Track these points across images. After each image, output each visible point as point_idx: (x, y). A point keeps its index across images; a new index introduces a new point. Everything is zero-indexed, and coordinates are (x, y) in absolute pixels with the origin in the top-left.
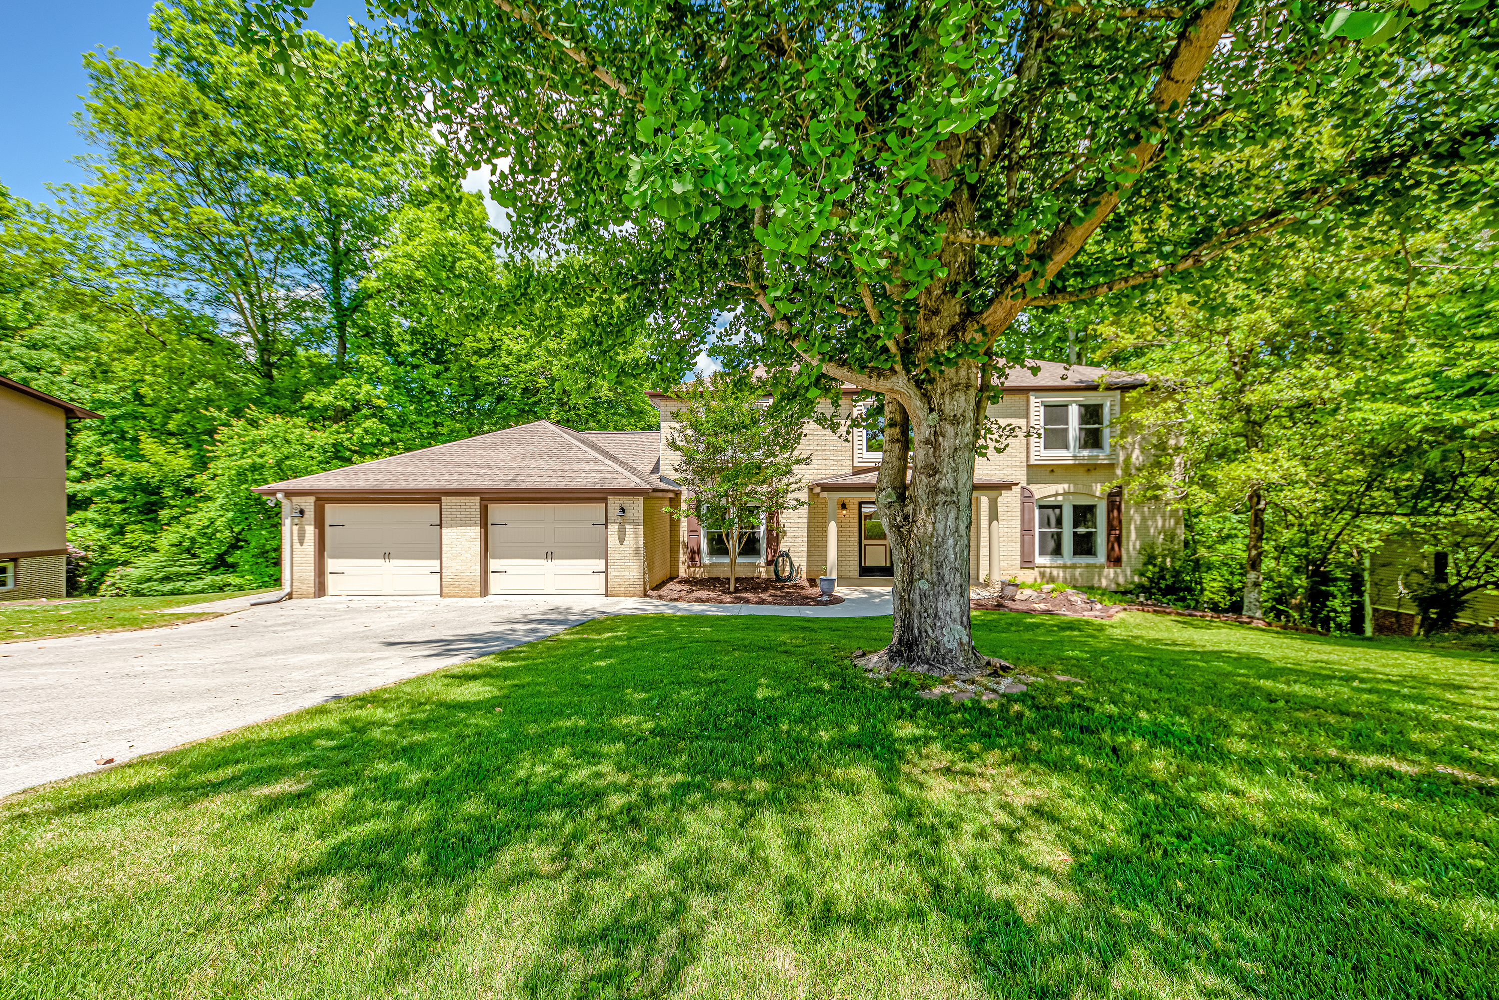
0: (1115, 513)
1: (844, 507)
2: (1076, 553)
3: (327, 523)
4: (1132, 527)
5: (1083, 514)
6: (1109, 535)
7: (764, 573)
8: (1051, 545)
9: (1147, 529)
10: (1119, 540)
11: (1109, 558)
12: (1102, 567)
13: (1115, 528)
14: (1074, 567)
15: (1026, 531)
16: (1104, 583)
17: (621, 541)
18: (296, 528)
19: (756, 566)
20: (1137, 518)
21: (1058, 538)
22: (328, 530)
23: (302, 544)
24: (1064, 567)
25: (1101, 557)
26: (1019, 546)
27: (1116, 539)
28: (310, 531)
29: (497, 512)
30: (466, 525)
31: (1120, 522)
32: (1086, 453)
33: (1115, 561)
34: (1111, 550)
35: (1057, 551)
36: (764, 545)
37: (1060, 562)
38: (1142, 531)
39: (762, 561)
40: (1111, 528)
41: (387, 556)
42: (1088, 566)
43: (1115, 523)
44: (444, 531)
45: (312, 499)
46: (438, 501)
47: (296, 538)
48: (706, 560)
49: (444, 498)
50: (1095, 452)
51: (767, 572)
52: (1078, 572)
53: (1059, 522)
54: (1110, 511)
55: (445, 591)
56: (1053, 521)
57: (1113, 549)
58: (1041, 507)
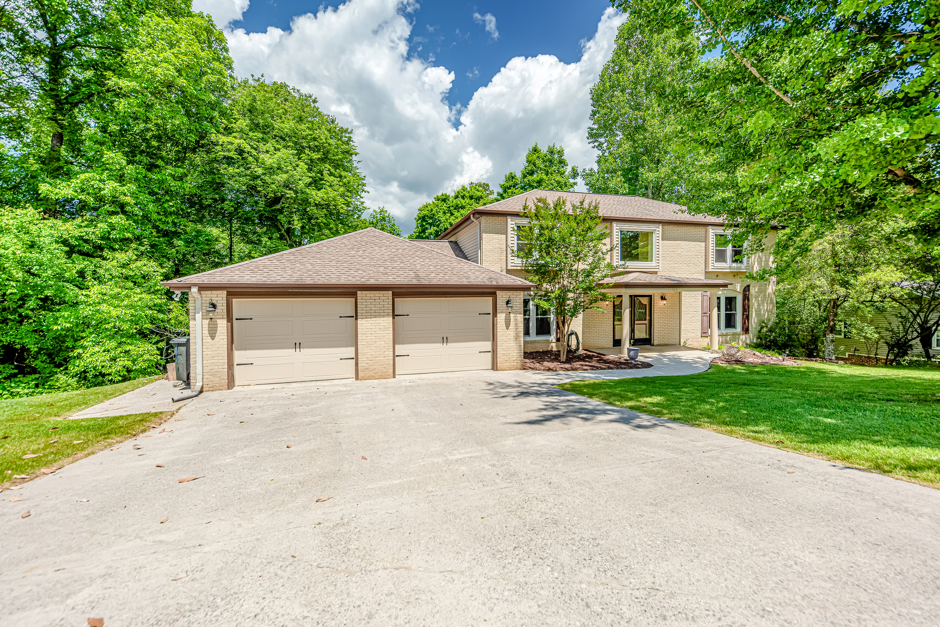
0: (746, 301)
2: (727, 326)
3: (234, 317)
4: (754, 310)
5: (730, 301)
6: (743, 315)
7: (554, 347)
9: (760, 310)
10: (748, 317)
11: (743, 329)
12: (739, 335)
13: (746, 309)
14: (727, 335)
15: (705, 313)
17: (508, 326)
18: (206, 322)
19: (549, 342)
20: (756, 304)
22: (237, 323)
23: (213, 337)
25: (739, 328)
26: (700, 323)
27: (746, 317)
28: (222, 325)
29: (403, 304)
30: (379, 316)
31: (749, 307)
32: (735, 265)
33: (746, 330)
34: (744, 323)
36: (554, 327)
37: (720, 332)
38: (758, 314)
39: (553, 338)
40: (744, 310)
41: (298, 346)
42: (733, 334)
43: (746, 307)
44: (360, 321)
45: (223, 293)
46: (353, 294)
47: (206, 332)
49: (359, 293)
50: (739, 265)
51: (557, 346)
52: (728, 338)
53: (718, 308)
54: (744, 300)
55: (361, 374)
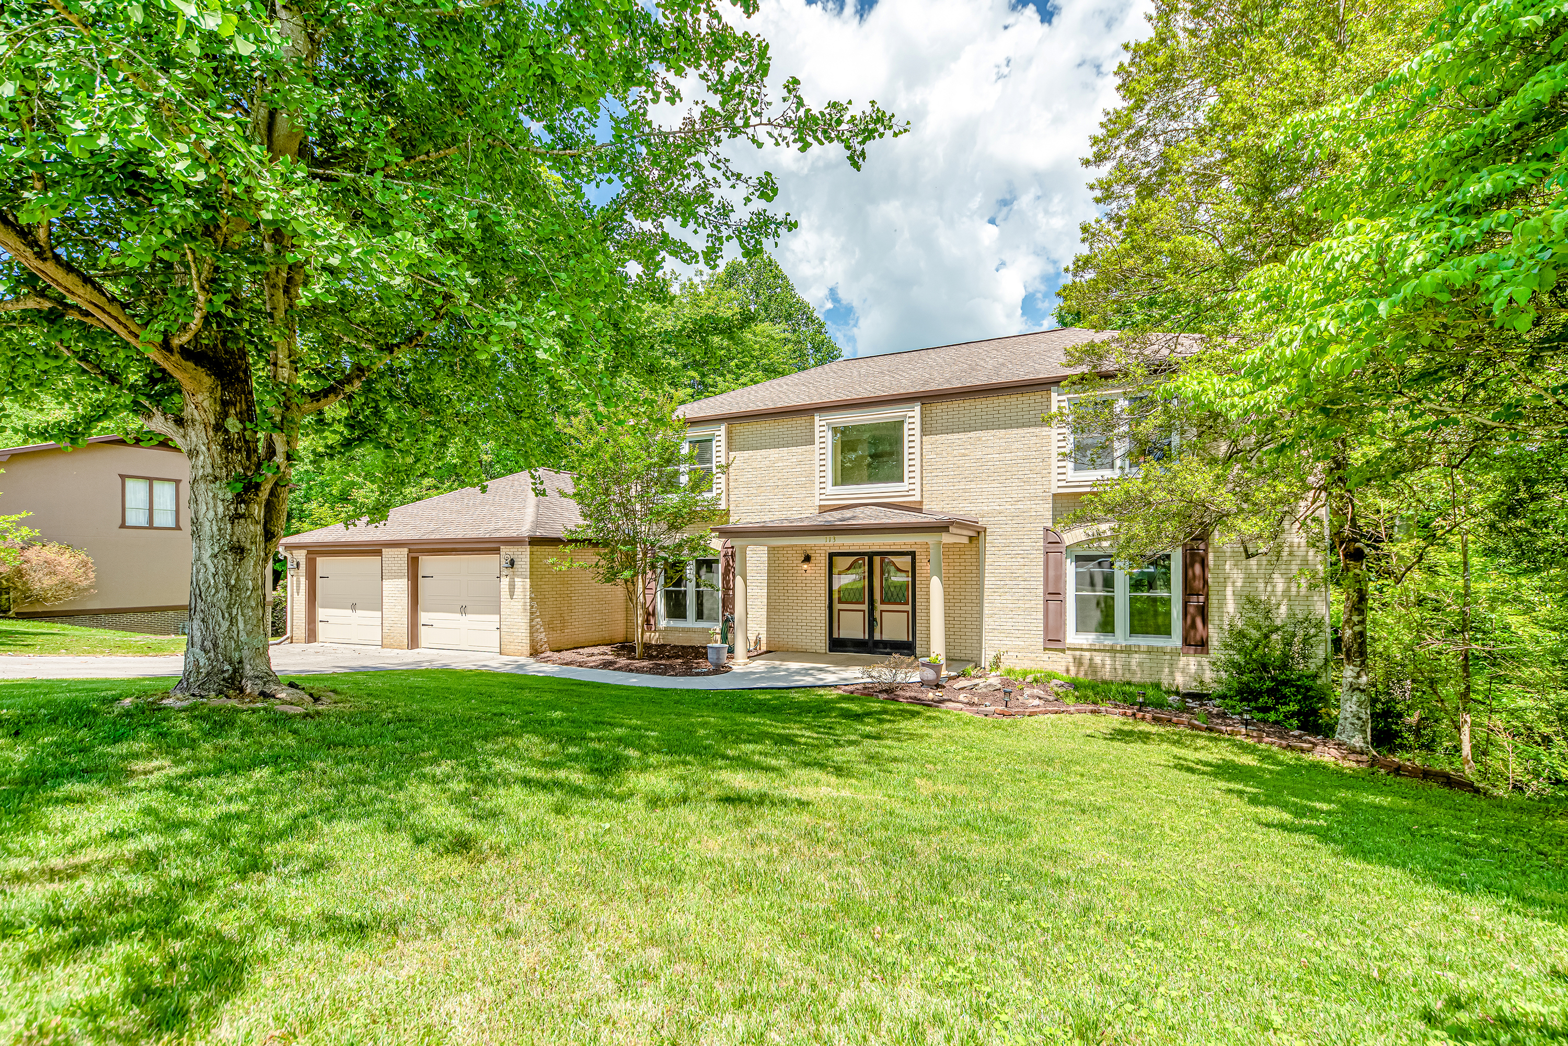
0: (1198, 568)
1: (807, 559)
2: (1133, 631)
3: (319, 574)
4: (1229, 591)
6: (1186, 603)
8: (1096, 616)
9: (1257, 594)
10: (1203, 611)
11: (1186, 642)
12: (1175, 654)
13: (1197, 592)
15: (1054, 594)
16: (1179, 679)
17: (512, 594)
18: (293, 579)
20: (1238, 577)
21: (1107, 608)
22: (319, 581)
23: (298, 593)
24: (1112, 650)
25: (1175, 638)
26: (1041, 616)
27: (1199, 611)
28: (303, 582)
29: (426, 563)
30: (398, 577)
31: (1205, 582)
33: (1198, 644)
34: (1188, 628)
35: (1107, 626)
37: (1108, 641)
38: (1247, 597)
40: (1187, 590)
41: (354, 607)
42: (1150, 651)
43: (1198, 584)
44: (384, 582)
45: (304, 552)
46: (381, 553)
47: (294, 588)
48: (663, 623)
49: (385, 551)
52: (1136, 659)
53: (1108, 582)
54: (1187, 565)
55: (384, 641)
56: (1099, 580)
57: (1193, 625)
58: (1079, 559)
